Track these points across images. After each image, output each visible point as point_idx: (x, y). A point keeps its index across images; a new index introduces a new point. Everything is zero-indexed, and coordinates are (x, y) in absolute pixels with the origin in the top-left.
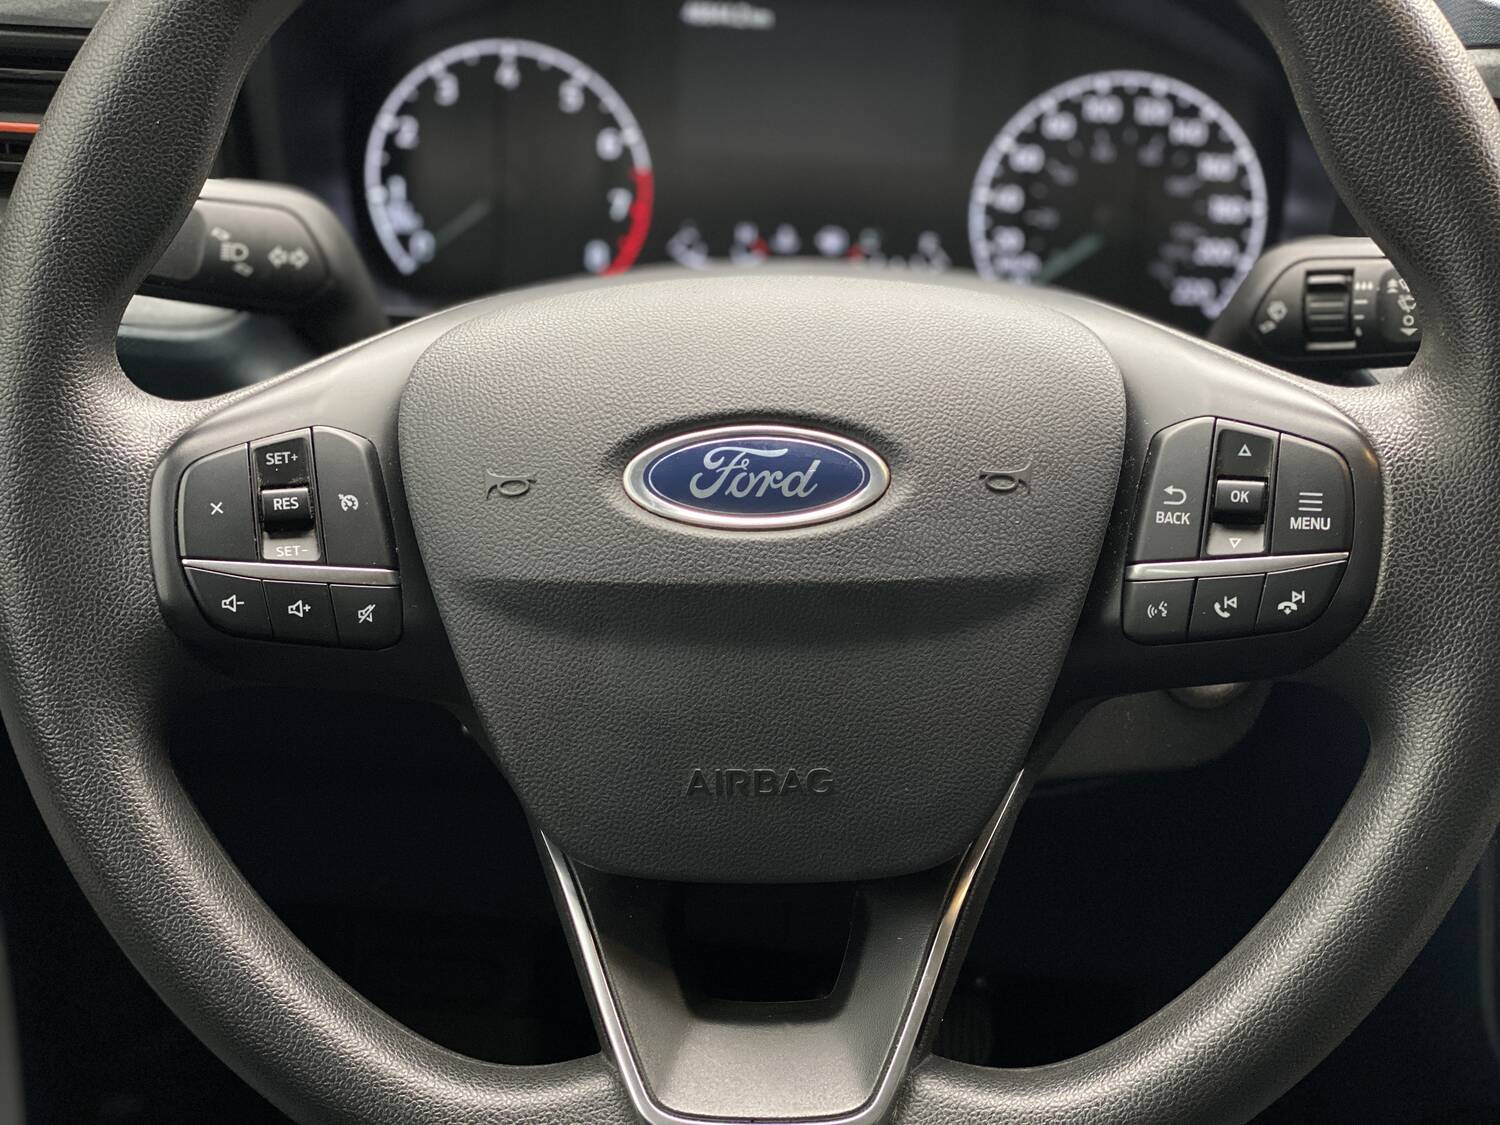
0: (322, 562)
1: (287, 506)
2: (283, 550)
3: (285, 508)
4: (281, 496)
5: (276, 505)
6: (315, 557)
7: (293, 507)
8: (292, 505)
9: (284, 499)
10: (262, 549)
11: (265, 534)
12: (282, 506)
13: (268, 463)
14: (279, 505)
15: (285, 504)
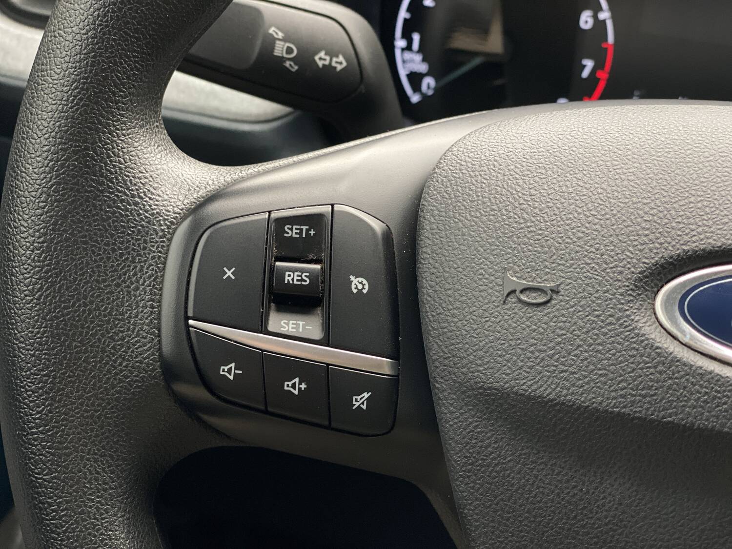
0: (325, 341)
1: (298, 280)
2: (288, 325)
3: (295, 282)
4: (294, 270)
5: (287, 278)
6: (317, 335)
7: (303, 283)
8: (302, 280)
9: (296, 274)
10: (267, 320)
11: (273, 305)
12: (293, 280)
13: (286, 235)
14: (290, 279)
15: (296, 278)
